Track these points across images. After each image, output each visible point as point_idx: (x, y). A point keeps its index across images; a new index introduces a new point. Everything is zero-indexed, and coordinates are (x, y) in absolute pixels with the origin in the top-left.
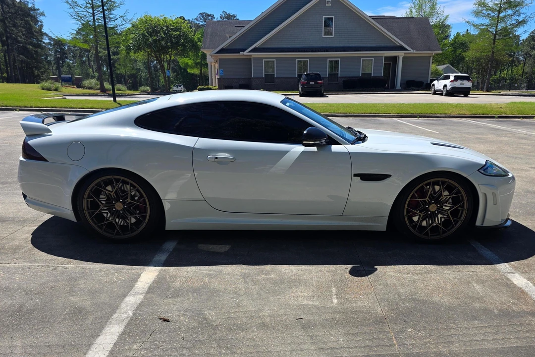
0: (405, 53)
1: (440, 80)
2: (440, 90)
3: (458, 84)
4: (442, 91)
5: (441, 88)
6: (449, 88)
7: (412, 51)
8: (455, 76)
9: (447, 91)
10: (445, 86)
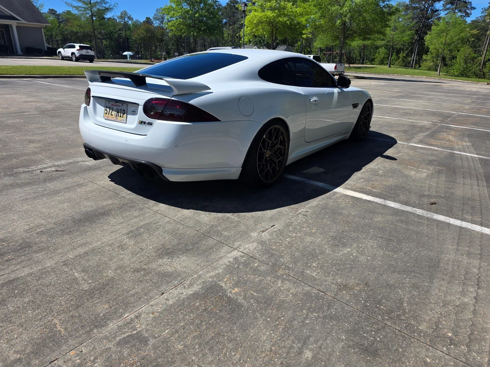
0: (17, 23)
1: (65, 48)
2: (68, 57)
3: (84, 52)
4: (71, 58)
5: (70, 55)
6: (77, 55)
7: (24, 22)
8: (79, 46)
9: (76, 57)
10: (73, 53)
